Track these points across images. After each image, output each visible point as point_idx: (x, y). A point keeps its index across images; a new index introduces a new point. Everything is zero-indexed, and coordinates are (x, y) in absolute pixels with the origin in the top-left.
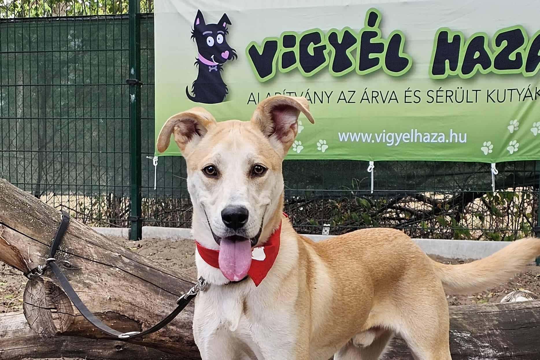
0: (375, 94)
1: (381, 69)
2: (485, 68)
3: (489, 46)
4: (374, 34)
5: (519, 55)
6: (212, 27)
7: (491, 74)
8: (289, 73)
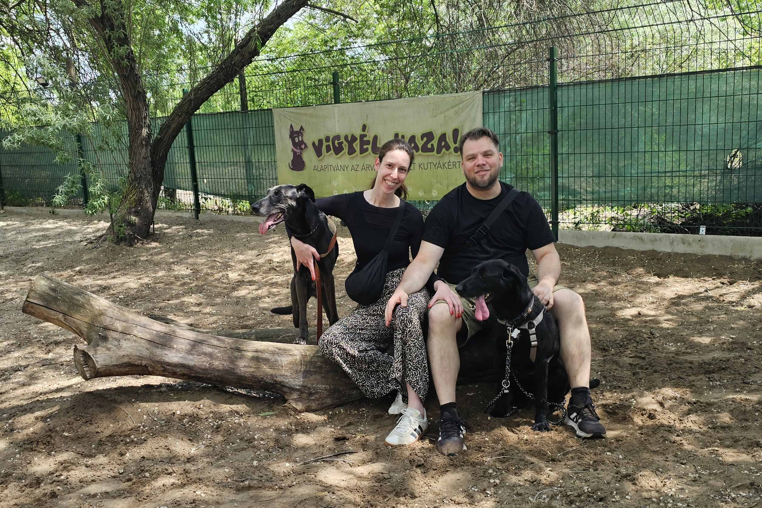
0: (368, 166)
1: (370, 154)
2: (417, 152)
3: (418, 140)
4: (365, 136)
5: (432, 145)
6: (296, 132)
7: (420, 155)
8: (329, 155)
